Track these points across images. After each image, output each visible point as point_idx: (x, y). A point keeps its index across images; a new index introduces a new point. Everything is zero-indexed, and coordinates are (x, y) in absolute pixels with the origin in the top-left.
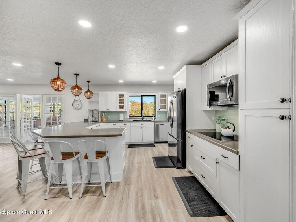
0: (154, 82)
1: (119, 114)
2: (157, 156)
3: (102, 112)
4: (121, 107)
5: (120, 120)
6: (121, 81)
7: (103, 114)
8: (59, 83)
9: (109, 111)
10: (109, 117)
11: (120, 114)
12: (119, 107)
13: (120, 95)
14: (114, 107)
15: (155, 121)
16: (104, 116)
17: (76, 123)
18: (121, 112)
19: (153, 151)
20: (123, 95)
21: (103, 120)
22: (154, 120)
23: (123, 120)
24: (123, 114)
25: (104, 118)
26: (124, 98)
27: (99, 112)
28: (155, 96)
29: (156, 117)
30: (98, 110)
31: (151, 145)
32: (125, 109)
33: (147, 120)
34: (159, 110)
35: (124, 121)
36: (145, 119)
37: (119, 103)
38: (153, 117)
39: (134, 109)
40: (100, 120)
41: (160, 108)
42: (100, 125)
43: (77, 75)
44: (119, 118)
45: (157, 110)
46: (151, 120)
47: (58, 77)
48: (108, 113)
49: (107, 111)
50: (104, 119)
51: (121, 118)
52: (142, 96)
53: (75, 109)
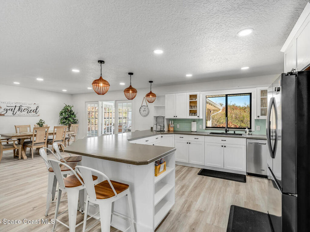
0: (245, 68)
1: (191, 123)
2: (242, 205)
3: (169, 120)
4: (193, 112)
5: (192, 131)
6: (189, 76)
7: (170, 122)
8: (101, 85)
9: (177, 118)
10: (178, 126)
11: (193, 123)
12: (190, 113)
13: (191, 96)
14: (183, 113)
15: (250, 136)
16: (171, 125)
17: (141, 131)
18: (194, 120)
19: (237, 192)
20: (195, 96)
21: (170, 130)
22: (249, 134)
23: (196, 132)
24: (197, 123)
25: (171, 127)
26: (197, 100)
27: (165, 120)
28: (250, 94)
29: (253, 129)
30: (164, 117)
31: (240, 178)
32: (198, 115)
33: (235, 134)
34: (258, 118)
35: (198, 133)
36: (231, 132)
37: (191, 106)
38: (245, 128)
39: (234, 116)
40: (166, 129)
41: (259, 114)
42: (162, 137)
43: (131, 74)
44: (191, 128)
45: (254, 117)
46: (241, 135)
47: (101, 78)
48: (175, 120)
49: (175, 118)
50: (172, 129)
51: (194, 129)
52: (227, 96)
53: (142, 115)
